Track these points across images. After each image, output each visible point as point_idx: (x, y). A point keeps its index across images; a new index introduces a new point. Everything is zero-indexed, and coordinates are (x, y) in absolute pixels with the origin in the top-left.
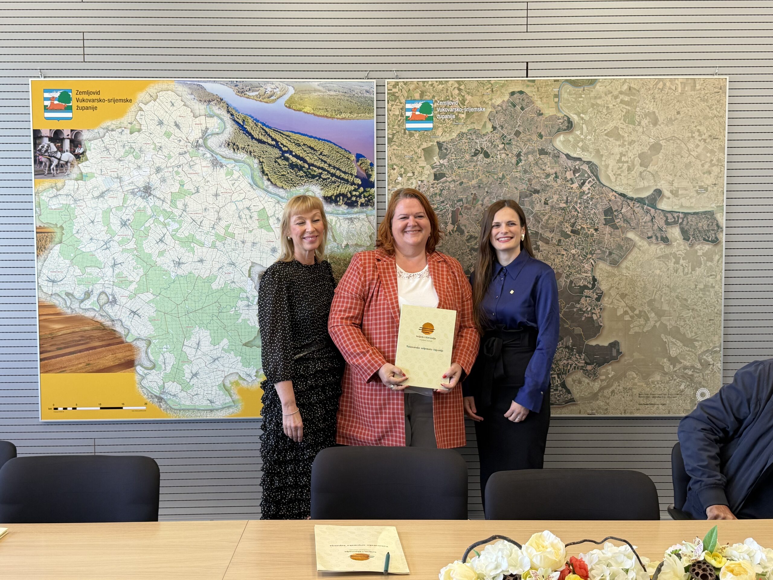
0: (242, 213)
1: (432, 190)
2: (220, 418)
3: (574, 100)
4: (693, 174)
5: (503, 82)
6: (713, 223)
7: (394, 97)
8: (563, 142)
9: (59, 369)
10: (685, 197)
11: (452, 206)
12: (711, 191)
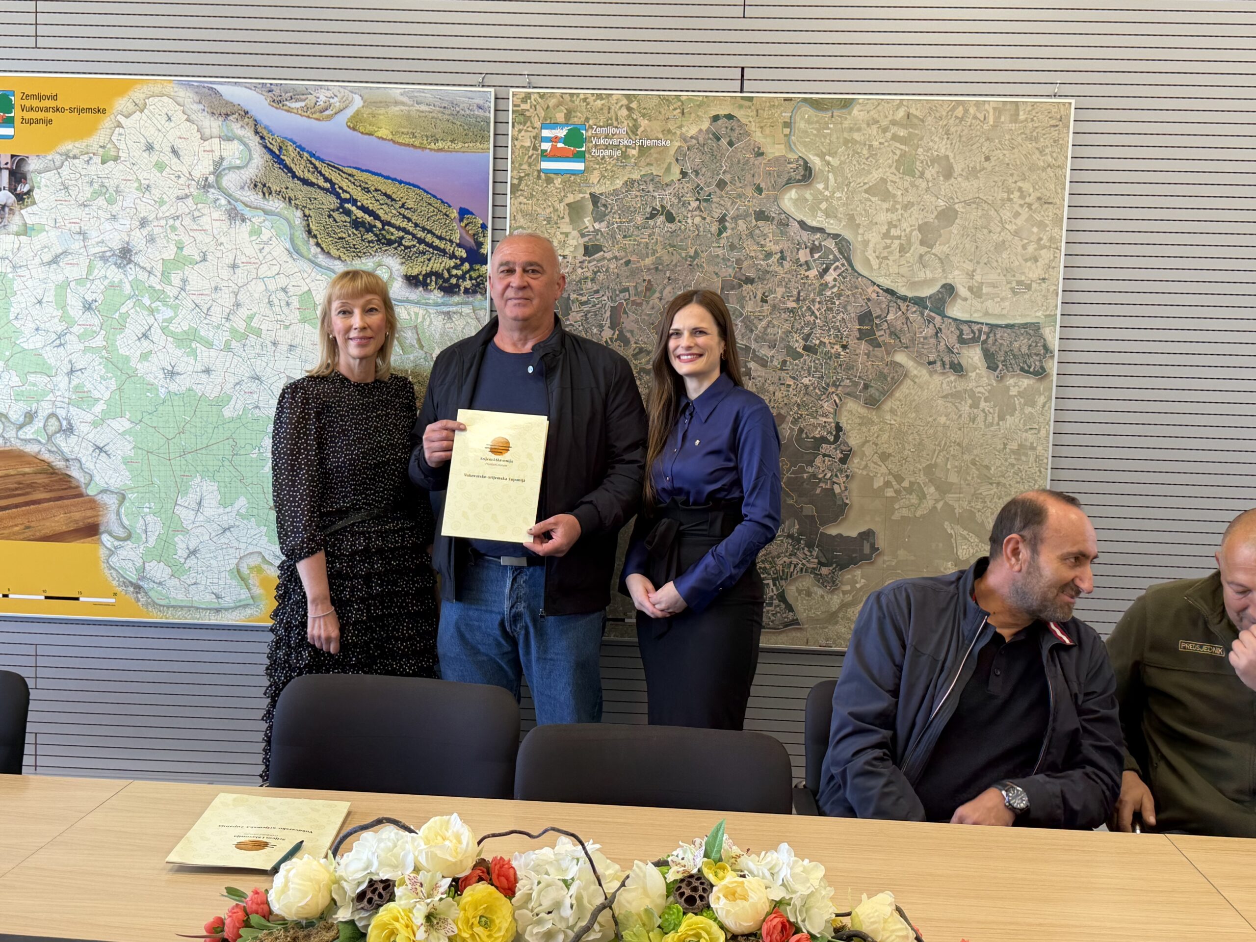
0: (273, 296)
1: (579, 271)
2: (230, 623)
3: (815, 132)
4: (1007, 261)
5: (701, 99)
6: (1037, 343)
7: (522, 117)
8: (795, 202)
10: (993, 299)
11: (611, 299)
12: (1036, 290)
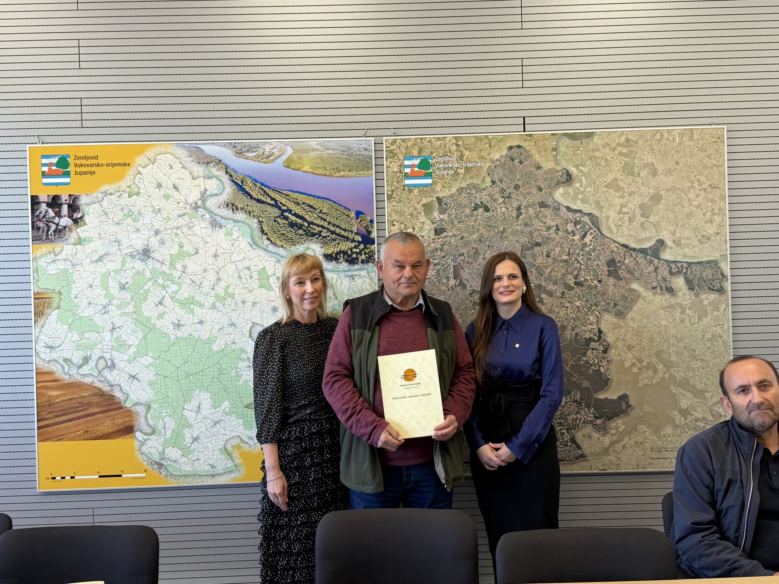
0: (241, 272)
1: (433, 245)
2: (221, 483)
3: (572, 153)
4: (695, 223)
5: (501, 137)
6: (717, 272)
7: (392, 154)
8: (563, 195)
9: (57, 437)
10: (688, 247)
11: (453, 260)
12: (713, 240)
